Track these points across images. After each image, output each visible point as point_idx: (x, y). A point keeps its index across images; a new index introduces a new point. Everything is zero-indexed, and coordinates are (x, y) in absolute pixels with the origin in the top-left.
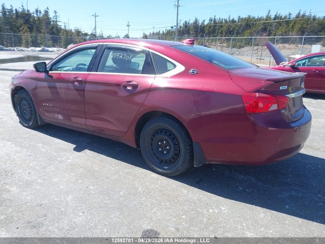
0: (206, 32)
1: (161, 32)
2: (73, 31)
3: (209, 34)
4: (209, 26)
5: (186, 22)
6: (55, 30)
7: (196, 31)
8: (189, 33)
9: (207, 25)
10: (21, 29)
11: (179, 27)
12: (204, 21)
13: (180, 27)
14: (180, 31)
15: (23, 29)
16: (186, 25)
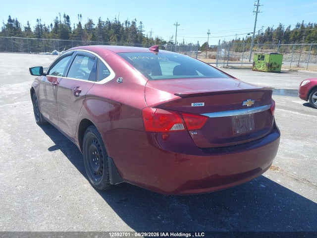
0: (291, 38)
1: (241, 39)
2: (154, 39)
3: (294, 40)
4: (295, 32)
5: (269, 28)
6: (138, 39)
7: (280, 38)
8: (271, 40)
9: (292, 31)
10: (111, 38)
11: (260, 33)
12: (290, 27)
13: (262, 34)
14: (261, 38)
15: (112, 38)
16: (269, 32)
